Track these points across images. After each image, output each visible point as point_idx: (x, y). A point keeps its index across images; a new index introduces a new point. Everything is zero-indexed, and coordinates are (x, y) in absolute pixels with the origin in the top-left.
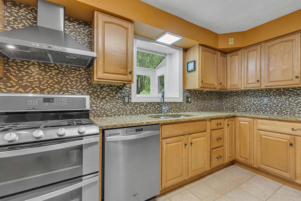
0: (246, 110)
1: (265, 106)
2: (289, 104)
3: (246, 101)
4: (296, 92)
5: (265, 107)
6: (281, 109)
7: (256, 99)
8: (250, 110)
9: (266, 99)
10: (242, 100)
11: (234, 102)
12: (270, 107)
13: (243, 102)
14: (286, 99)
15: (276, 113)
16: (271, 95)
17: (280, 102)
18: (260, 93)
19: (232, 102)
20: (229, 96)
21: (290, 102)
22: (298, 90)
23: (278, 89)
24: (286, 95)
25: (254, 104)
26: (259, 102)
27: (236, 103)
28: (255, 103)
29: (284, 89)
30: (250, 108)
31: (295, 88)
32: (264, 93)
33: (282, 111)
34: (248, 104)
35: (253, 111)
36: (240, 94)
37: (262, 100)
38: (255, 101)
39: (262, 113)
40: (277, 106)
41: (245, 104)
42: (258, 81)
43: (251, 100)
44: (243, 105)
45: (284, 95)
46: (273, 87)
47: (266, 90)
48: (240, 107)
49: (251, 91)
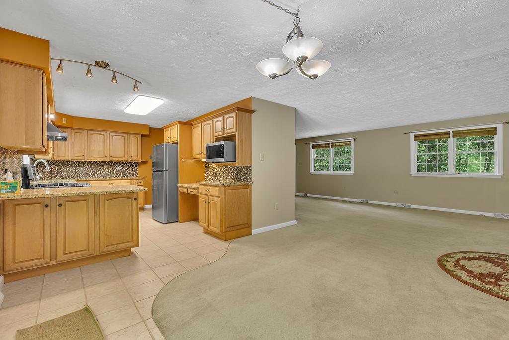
0: (65, 177)
1: (81, 173)
2: (97, 172)
3: (65, 170)
4: (100, 164)
8: (69, 177)
9: (82, 168)
11: (52, 171)
12: (85, 174)
13: (62, 170)
14: (95, 168)
15: (89, 178)
16: (85, 166)
17: (92, 170)
18: (77, 164)
21: (97, 170)
23: (90, 162)
24: (95, 166)
26: (77, 170)
27: (54, 172)
28: (73, 171)
29: (94, 162)
31: (100, 162)
32: (81, 164)
33: (92, 176)
34: (67, 172)
35: (72, 177)
36: (59, 164)
37: (79, 168)
38: (74, 169)
41: (64, 172)
42: (83, 156)
43: (70, 169)
44: (61, 173)
45: (94, 166)
46: (87, 160)
47: (82, 162)
48: (59, 175)
49: (70, 162)
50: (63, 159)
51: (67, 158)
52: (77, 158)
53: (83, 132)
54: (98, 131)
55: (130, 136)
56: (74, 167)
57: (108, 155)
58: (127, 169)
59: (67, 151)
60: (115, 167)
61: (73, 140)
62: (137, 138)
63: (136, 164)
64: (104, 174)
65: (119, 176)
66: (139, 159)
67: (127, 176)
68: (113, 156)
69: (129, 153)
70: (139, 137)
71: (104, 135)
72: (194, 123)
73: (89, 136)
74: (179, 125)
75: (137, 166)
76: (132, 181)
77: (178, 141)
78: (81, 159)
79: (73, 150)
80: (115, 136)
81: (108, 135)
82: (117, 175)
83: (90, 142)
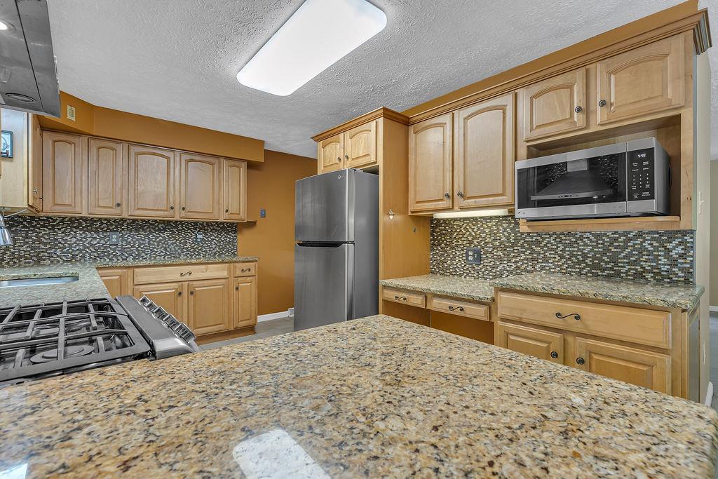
0: (74, 257)
1: (113, 247)
2: (149, 244)
3: (74, 240)
4: (157, 226)
5: (114, 250)
6: (138, 251)
7: (95, 235)
8: (83, 257)
9: (115, 236)
10: (63, 237)
11: (41, 242)
12: (122, 250)
13: (66, 241)
14: (145, 236)
15: (131, 259)
16: (123, 230)
17: (138, 240)
18: (104, 225)
19: (34, 242)
20: (25, 227)
21: (150, 240)
22: (159, 224)
23: (134, 221)
24: (145, 231)
25: (92, 245)
26: (102, 241)
27: (45, 244)
28: (94, 242)
29: (143, 220)
30: (84, 254)
31: (156, 221)
32: (112, 225)
33: (139, 255)
34: (78, 245)
35: (91, 258)
36: (58, 225)
37: (108, 236)
38: (95, 239)
39: (108, 260)
40: (133, 246)
41: (70, 246)
42: (119, 205)
43: (85, 238)
44: (64, 247)
45: (143, 230)
46: (127, 217)
47: (115, 221)
48: (58, 252)
49: (85, 219)
50: (68, 212)
51: (78, 210)
52: (103, 211)
53: (119, 147)
54: (154, 146)
55: (225, 163)
56: (97, 232)
57: (177, 207)
58: (214, 238)
59: (78, 193)
60: (189, 233)
61: (93, 166)
62: (239, 167)
63: (232, 228)
64: (166, 249)
65: (199, 254)
66: (243, 216)
67: (215, 254)
68: (188, 209)
69: (221, 201)
70: (244, 165)
71: (168, 158)
72: (414, 117)
73: (132, 159)
74: (381, 121)
75: (236, 231)
76: (232, 265)
77: (380, 163)
78: (113, 213)
79: (92, 190)
80: (192, 160)
81: (177, 159)
82: (195, 252)
83: (136, 172)
